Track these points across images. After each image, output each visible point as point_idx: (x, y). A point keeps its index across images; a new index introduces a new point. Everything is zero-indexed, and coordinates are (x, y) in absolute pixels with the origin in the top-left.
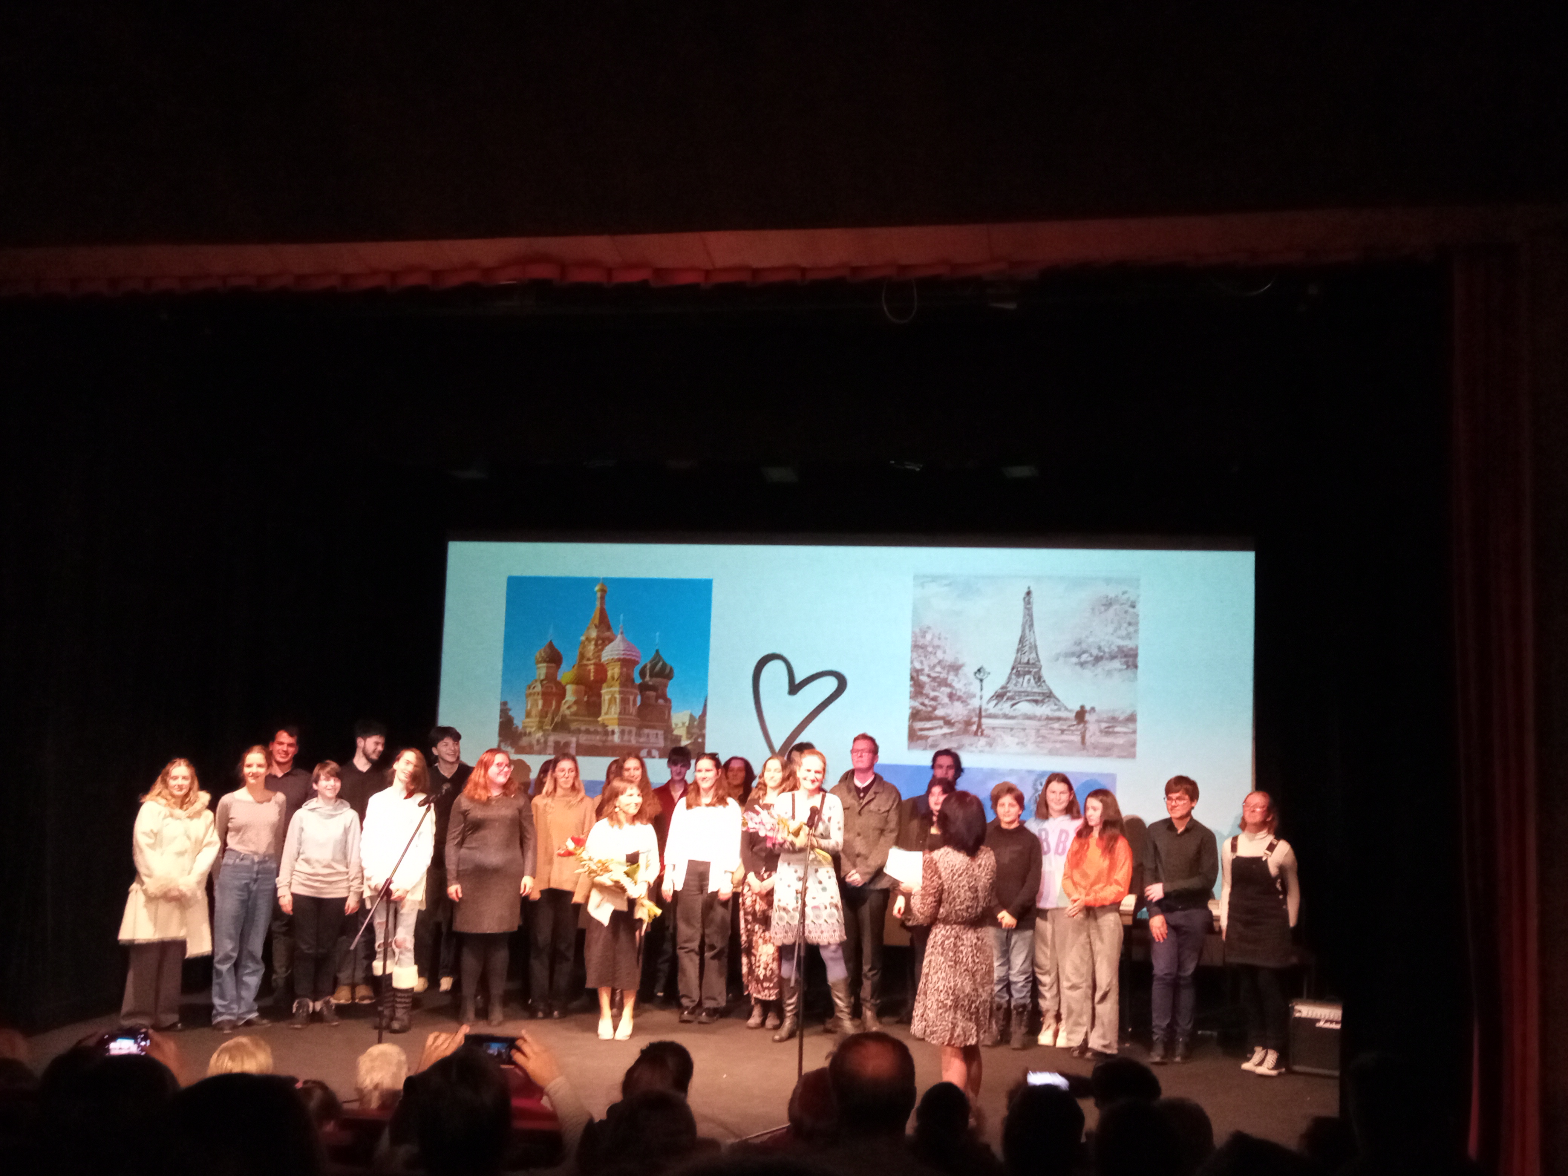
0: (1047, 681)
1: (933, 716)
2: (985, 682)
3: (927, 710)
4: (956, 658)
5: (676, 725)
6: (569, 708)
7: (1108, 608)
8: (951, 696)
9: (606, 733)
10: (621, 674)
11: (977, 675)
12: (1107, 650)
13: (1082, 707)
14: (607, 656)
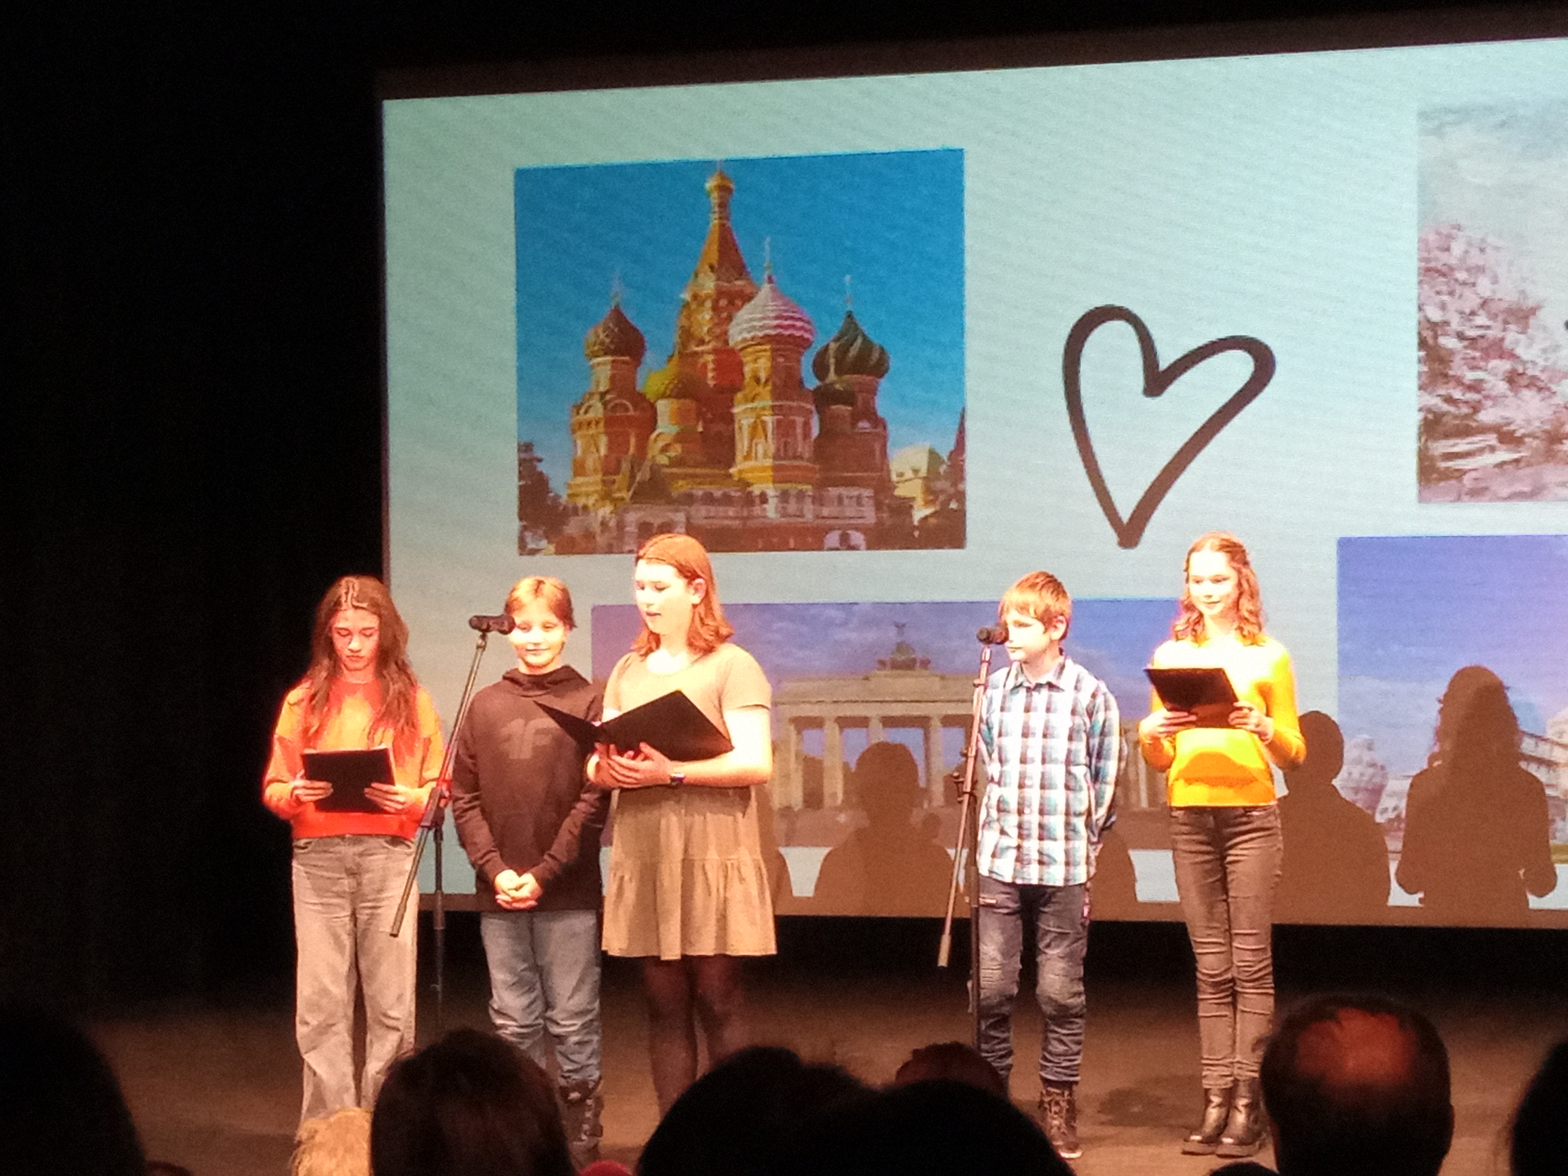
1: (1474, 424)
3: (1458, 412)
4: (1523, 292)
5: (901, 475)
6: (665, 449)
8: (1512, 379)
9: (749, 500)
10: (775, 368)
14: (741, 333)
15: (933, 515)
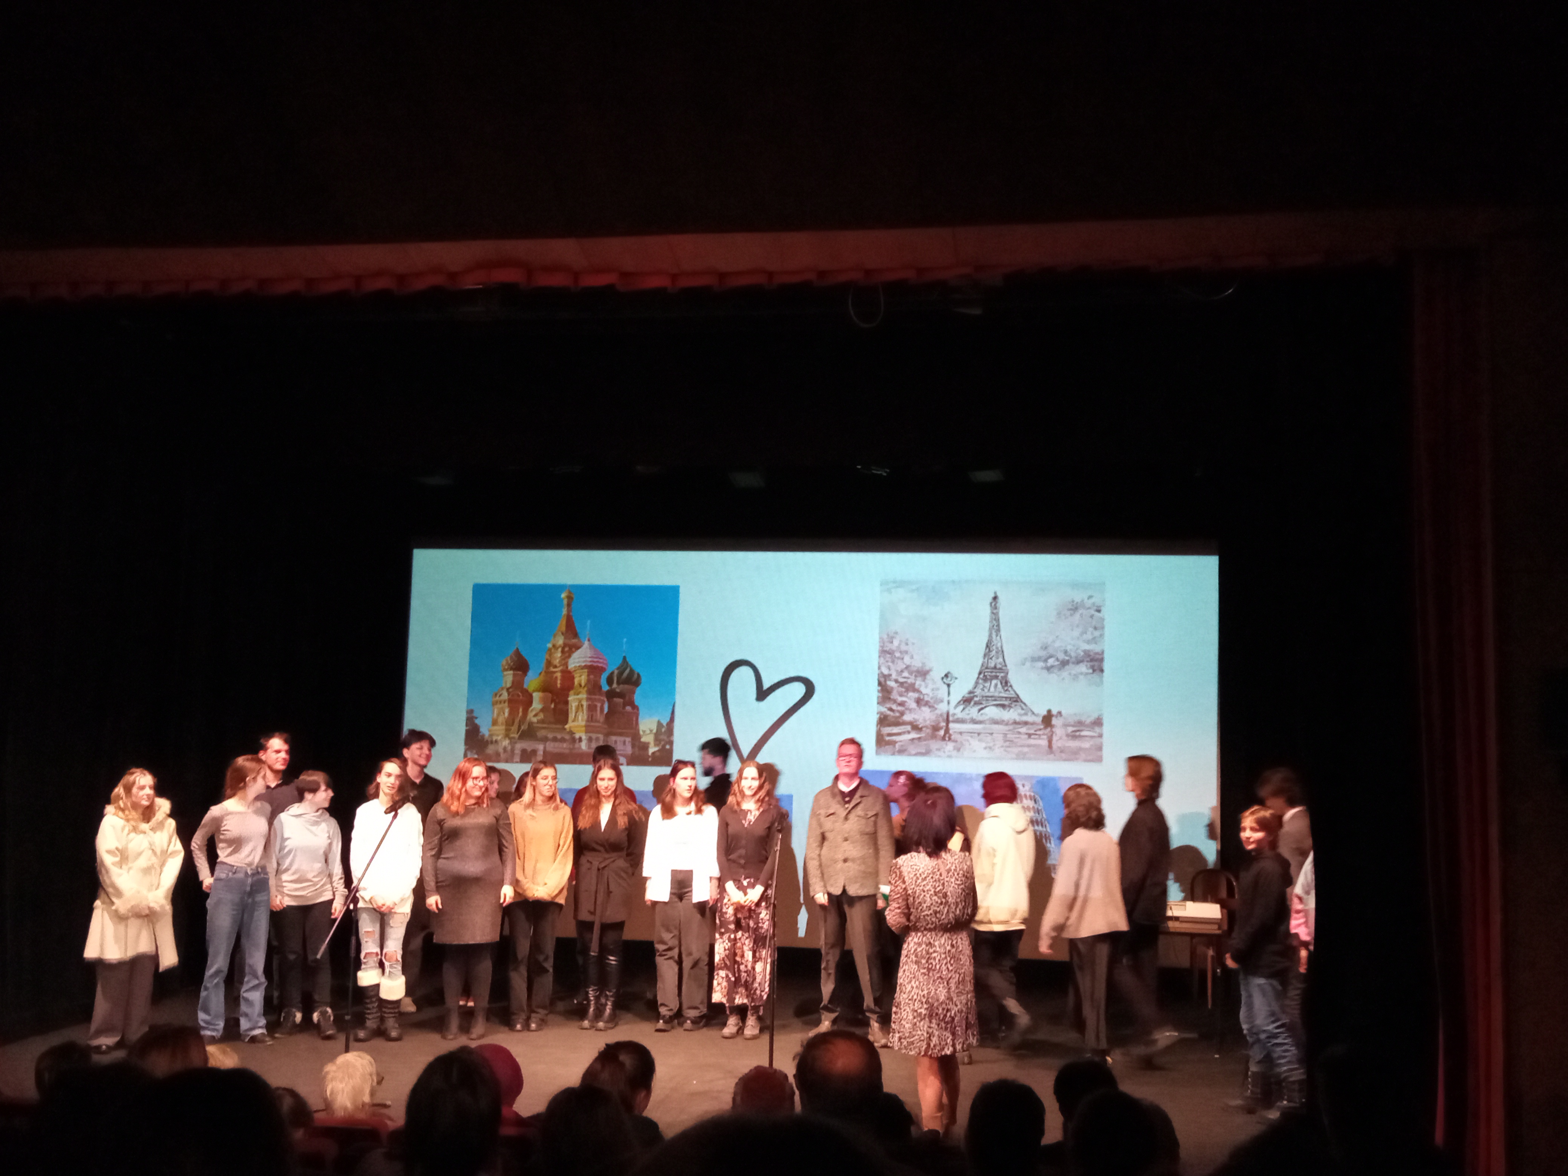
0: (1015, 687)
1: (901, 721)
2: (951, 689)
3: (894, 715)
4: (924, 664)
5: (644, 732)
6: (535, 715)
7: (1074, 613)
8: (919, 701)
9: (573, 740)
10: (588, 681)
11: (945, 680)
12: (1073, 654)
13: (1049, 711)
14: (574, 663)
15: (658, 751)
